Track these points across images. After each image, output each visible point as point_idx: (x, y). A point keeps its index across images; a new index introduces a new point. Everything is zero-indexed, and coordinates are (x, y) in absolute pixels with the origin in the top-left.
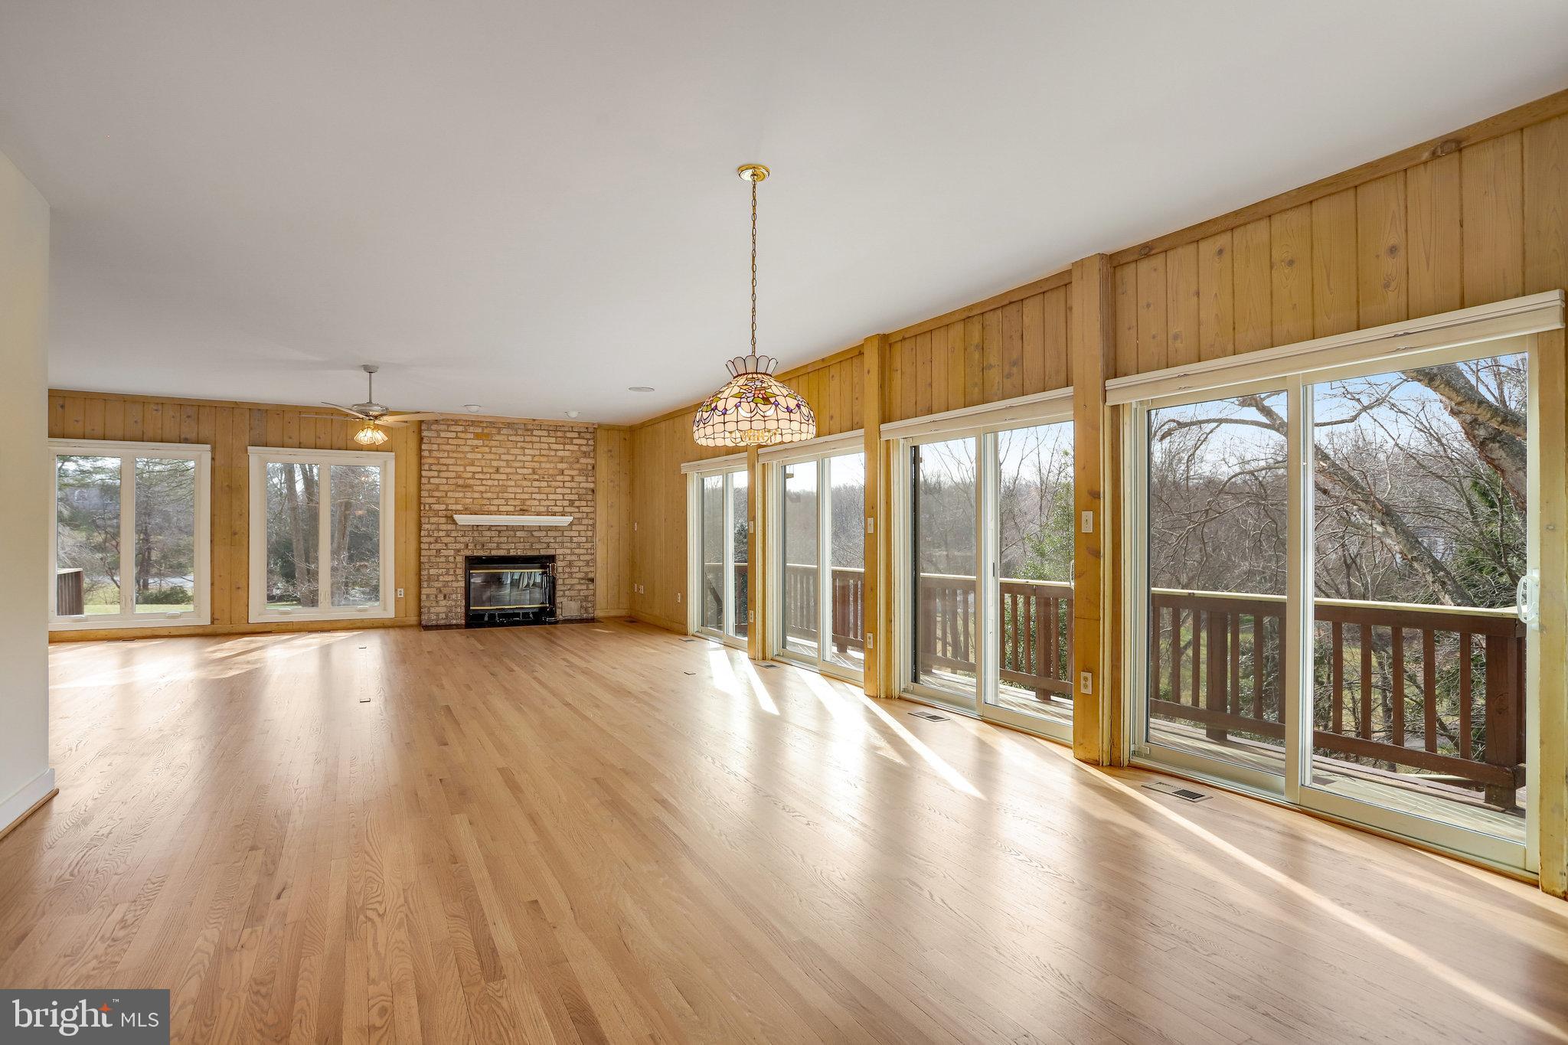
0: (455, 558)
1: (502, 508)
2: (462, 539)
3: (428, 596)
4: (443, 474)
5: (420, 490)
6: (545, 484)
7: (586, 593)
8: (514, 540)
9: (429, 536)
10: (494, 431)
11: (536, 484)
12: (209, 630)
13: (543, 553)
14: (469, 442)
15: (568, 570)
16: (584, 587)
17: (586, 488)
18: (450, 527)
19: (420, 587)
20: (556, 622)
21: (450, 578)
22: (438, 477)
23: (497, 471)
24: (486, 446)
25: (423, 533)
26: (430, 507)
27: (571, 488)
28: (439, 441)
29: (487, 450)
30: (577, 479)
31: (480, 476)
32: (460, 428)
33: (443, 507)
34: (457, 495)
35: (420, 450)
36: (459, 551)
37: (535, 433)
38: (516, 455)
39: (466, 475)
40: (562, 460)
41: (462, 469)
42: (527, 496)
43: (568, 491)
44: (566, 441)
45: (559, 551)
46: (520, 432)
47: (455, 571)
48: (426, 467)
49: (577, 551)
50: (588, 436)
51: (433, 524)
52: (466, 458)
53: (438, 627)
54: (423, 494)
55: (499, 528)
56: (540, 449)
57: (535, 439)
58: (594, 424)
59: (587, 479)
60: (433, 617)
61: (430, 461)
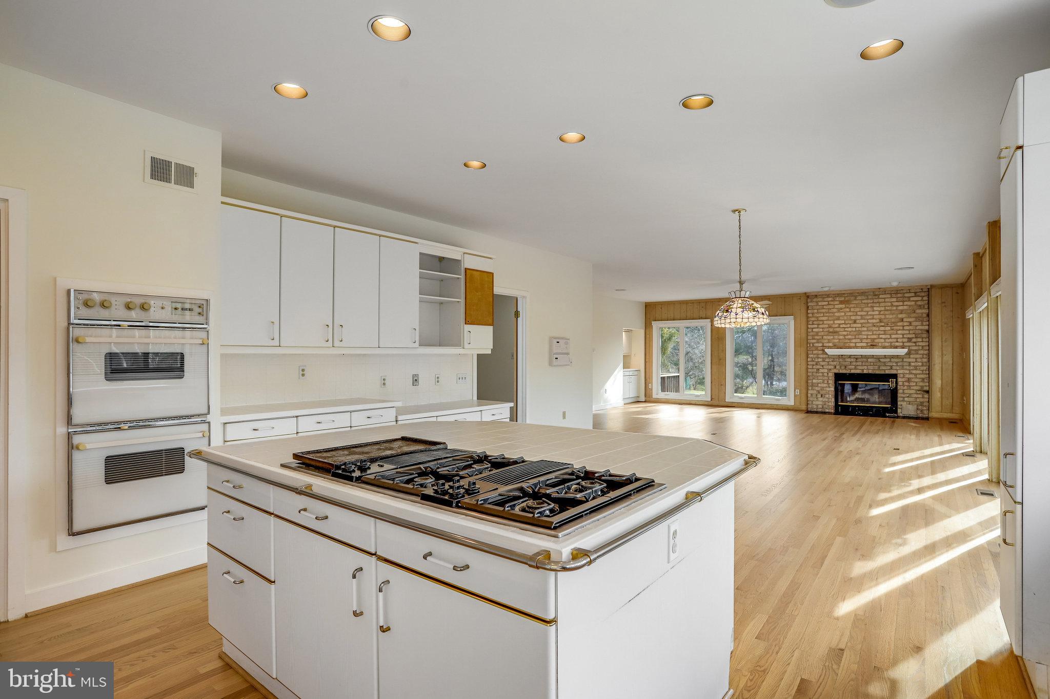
0: (828, 374)
1: (858, 345)
2: (832, 363)
3: (812, 394)
4: (821, 326)
5: (807, 335)
6: (889, 328)
7: (922, 400)
8: (867, 364)
9: (813, 361)
10: (852, 298)
11: (882, 328)
12: (710, 404)
13: (887, 372)
14: (836, 306)
15: (906, 384)
16: (920, 396)
17: (921, 330)
18: (825, 356)
19: (808, 390)
20: (898, 417)
21: (825, 385)
22: (818, 328)
23: (855, 322)
24: (847, 308)
25: (809, 360)
26: (813, 345)
27: (909, 330)
28: (818, 307)
29: (848, 310)
30: (914, 324)
31: (844, 326)
32: (830, 299)
33: (821, 345)
34: (829, 337)
35: (808, 313)
36: (830, 370)
37: (881, 296)
38: (868, 312)
39: (834, 326)
40: (901, 312)
41: (832, 322)
42: (875, 337)
43: (907, 332)
44: (903, 299)
45: (899, 372)
46: (870, 297)
47: (828, 381)
48: (811, 323)
49: (914, 372)
50: (923, 294)
51: (814, 354)
52: (834, 316)
53: (817, 412)
54: (810, 337)
55: (856, 357)
56: (885, 307)
57: (880, 300)
58: (927, 286)
59: (923, 324)
60: (815, 407)
61: (813, 319)
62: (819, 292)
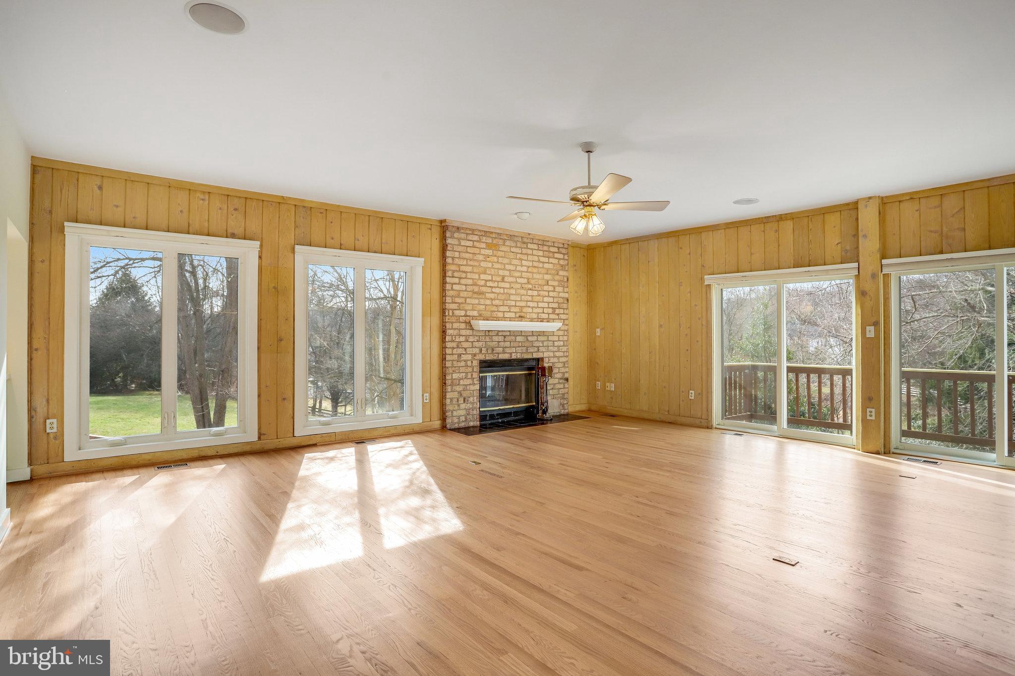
0: (472, 362)
1: (507, 315)
2: (477, 344)
3: (450, 400)
4: (463, 281)
5: (443, 296)
6: (535, 293)
7: (564, 391)
9: (453, 341)
10: (501, 242)
11: (530, 292)
12: (257, 447)
13: (536, 356)
14: (483, 251)
16: (562, 386)
17: (563, 298)
18: (469, 332)
19: (444, 391)
21: (469, 382)
22: (459, 284)
23: (503, 280)
24: (495, 256)
25: (447, 339)
26: (453, 313)
27: (553, 297)
28: (460, 249)
29: (495, 259)
30: (558, 289)
31: (490, 284)
32: (476, 238)
33: (463, 313)
34: (473, 301)
35: (444, 257)
36: (475, 355)
37: (530, 246)
38: (516, 266)
39: (480, 283)
40: (548, 272)
41: (476, 276)
42: (523, 304)
43: (552, 300)
44: (550, 255)
45: (546, 355)
46: (519, 244)
47: (472, 375)
48: (449, 274)
49: (556, 354)
50: (564, 251)
51: (455, 329)
52: (480, 266)
53: (459, 430)
54: (447, 300)
55: (502, 334)
56: (533, 261)
57: (530, 251)
58: (568, 241)
59: (564, 290)
60: (456, 420)
61: (453, 268)
62: (463, 223)
